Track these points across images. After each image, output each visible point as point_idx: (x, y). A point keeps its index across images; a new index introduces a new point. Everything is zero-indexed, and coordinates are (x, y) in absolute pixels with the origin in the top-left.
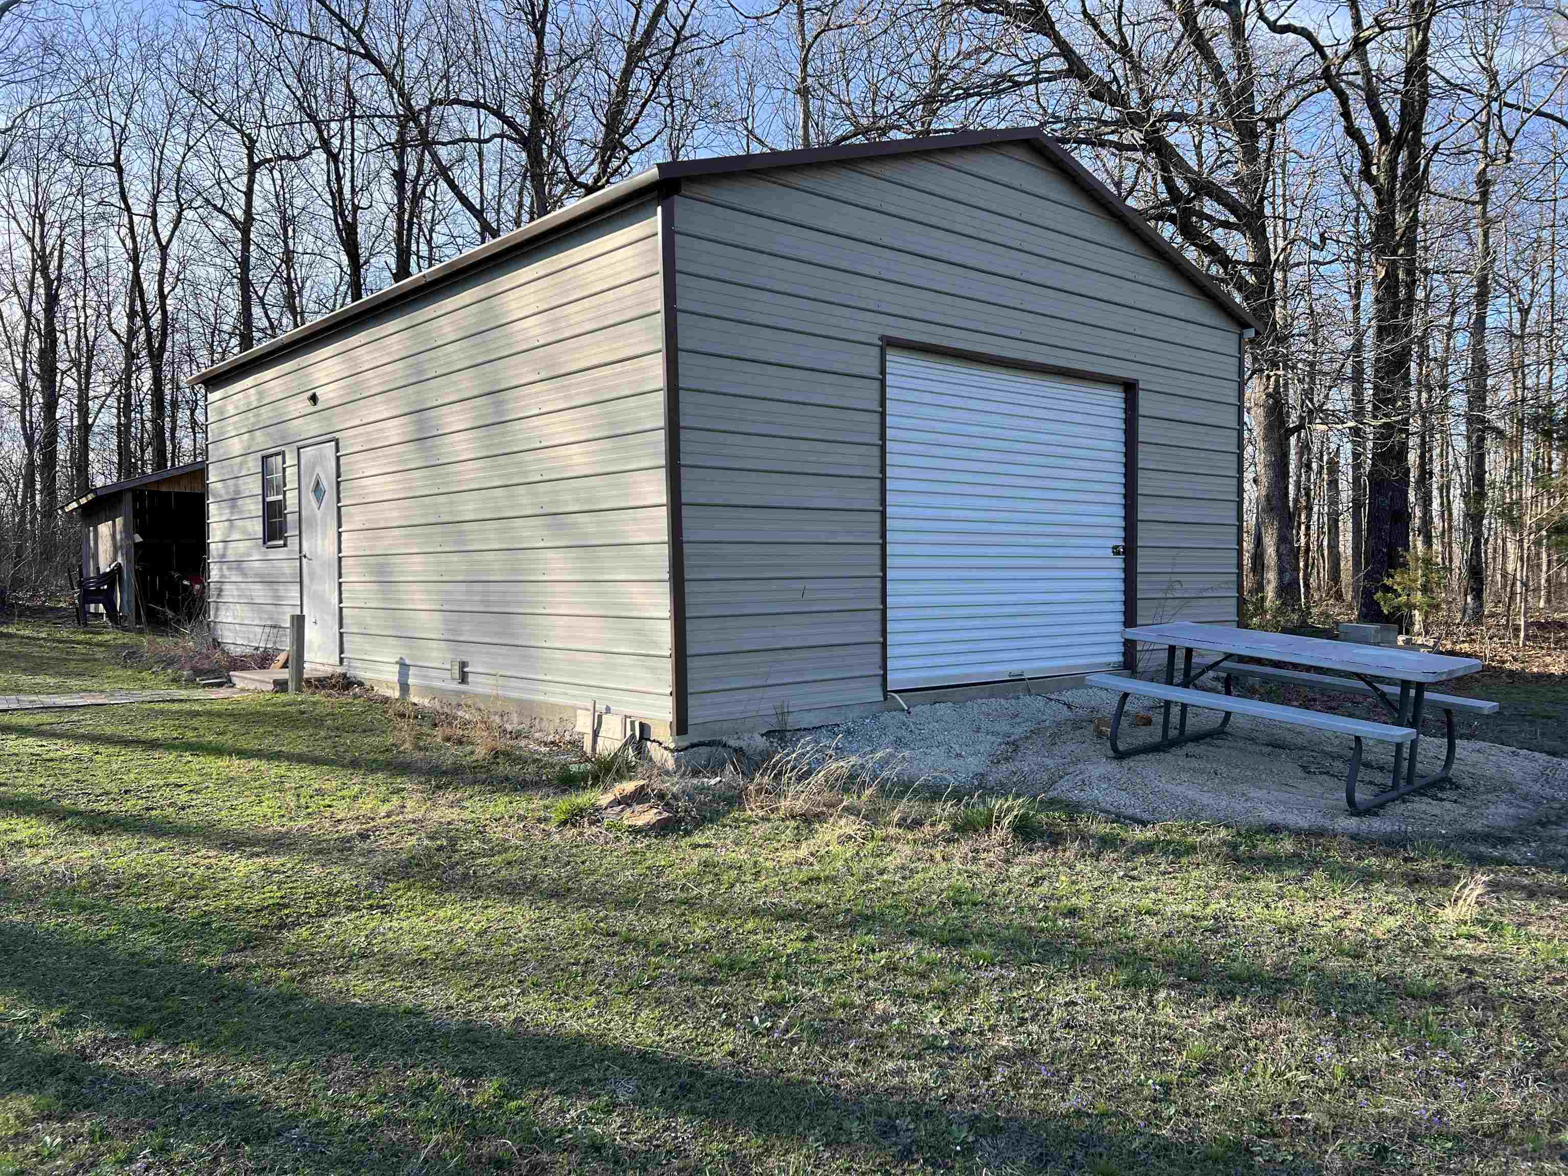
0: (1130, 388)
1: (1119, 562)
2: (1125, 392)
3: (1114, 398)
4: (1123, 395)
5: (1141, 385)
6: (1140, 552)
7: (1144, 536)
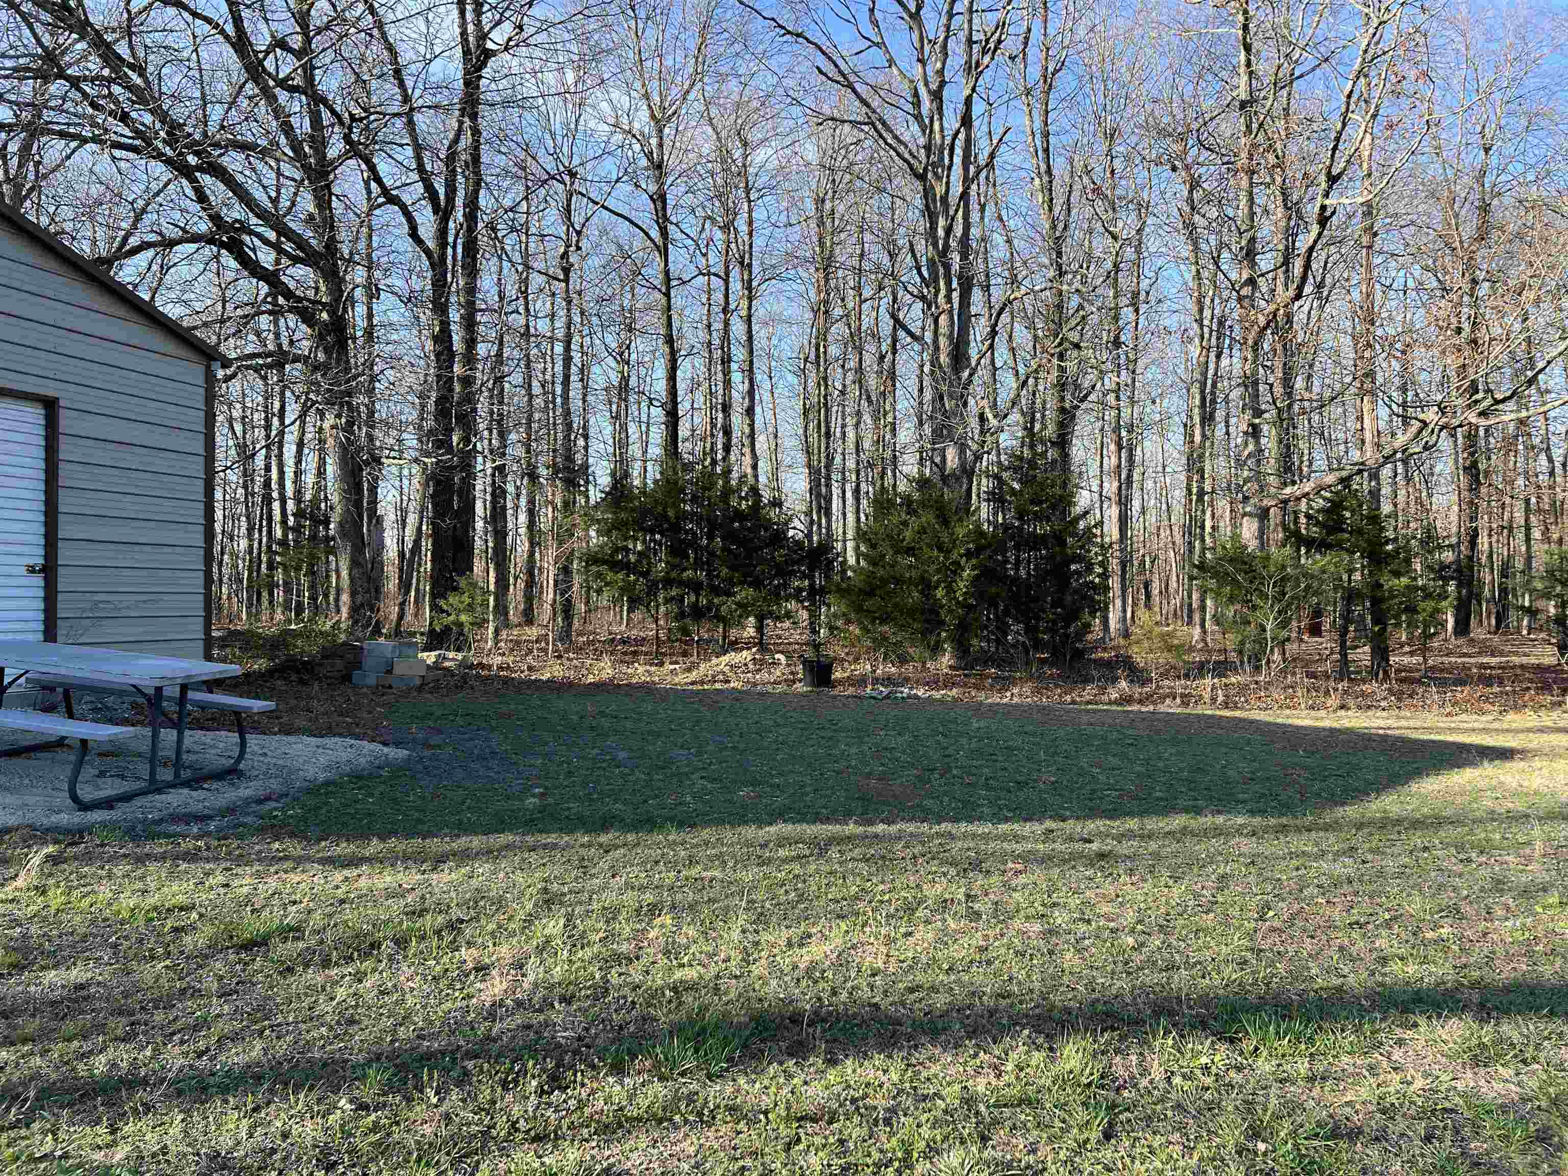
0: (50, 405)
1: (38, 581)
2: (46, 408)
3: (34, 415)
4: (43, 412)
5: (62, 403)
6: (61, 571)
7: (65, 554)
